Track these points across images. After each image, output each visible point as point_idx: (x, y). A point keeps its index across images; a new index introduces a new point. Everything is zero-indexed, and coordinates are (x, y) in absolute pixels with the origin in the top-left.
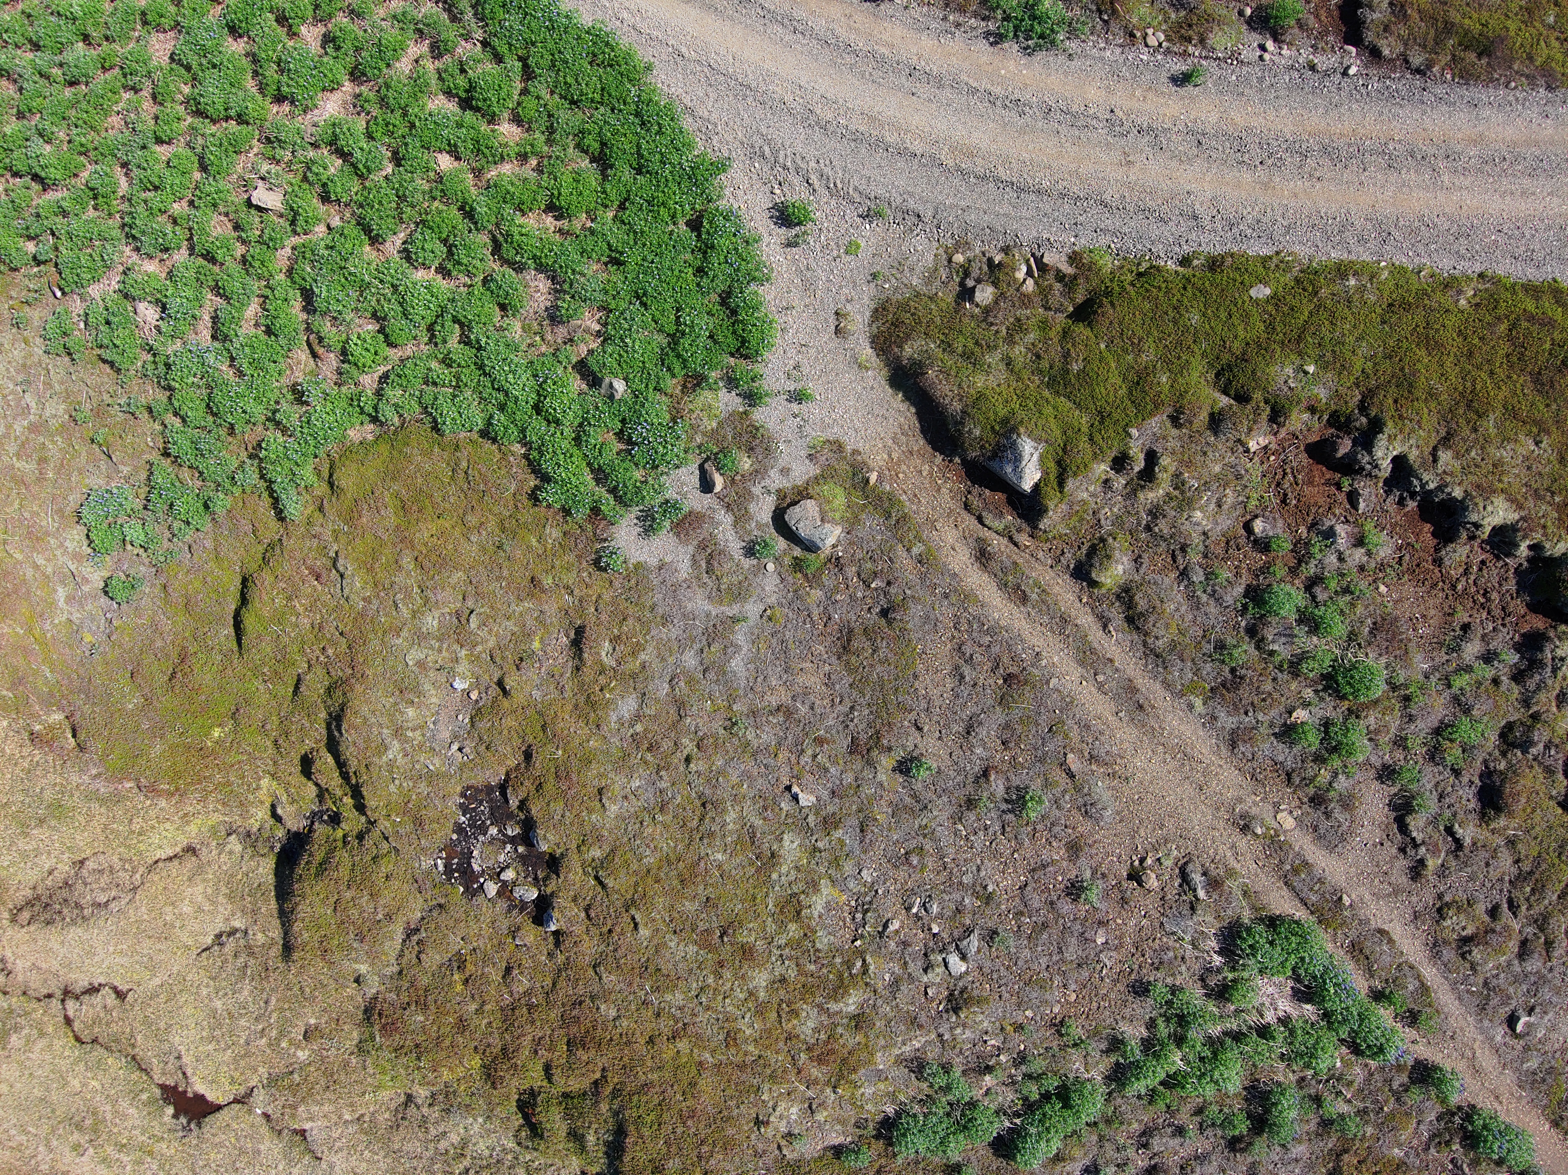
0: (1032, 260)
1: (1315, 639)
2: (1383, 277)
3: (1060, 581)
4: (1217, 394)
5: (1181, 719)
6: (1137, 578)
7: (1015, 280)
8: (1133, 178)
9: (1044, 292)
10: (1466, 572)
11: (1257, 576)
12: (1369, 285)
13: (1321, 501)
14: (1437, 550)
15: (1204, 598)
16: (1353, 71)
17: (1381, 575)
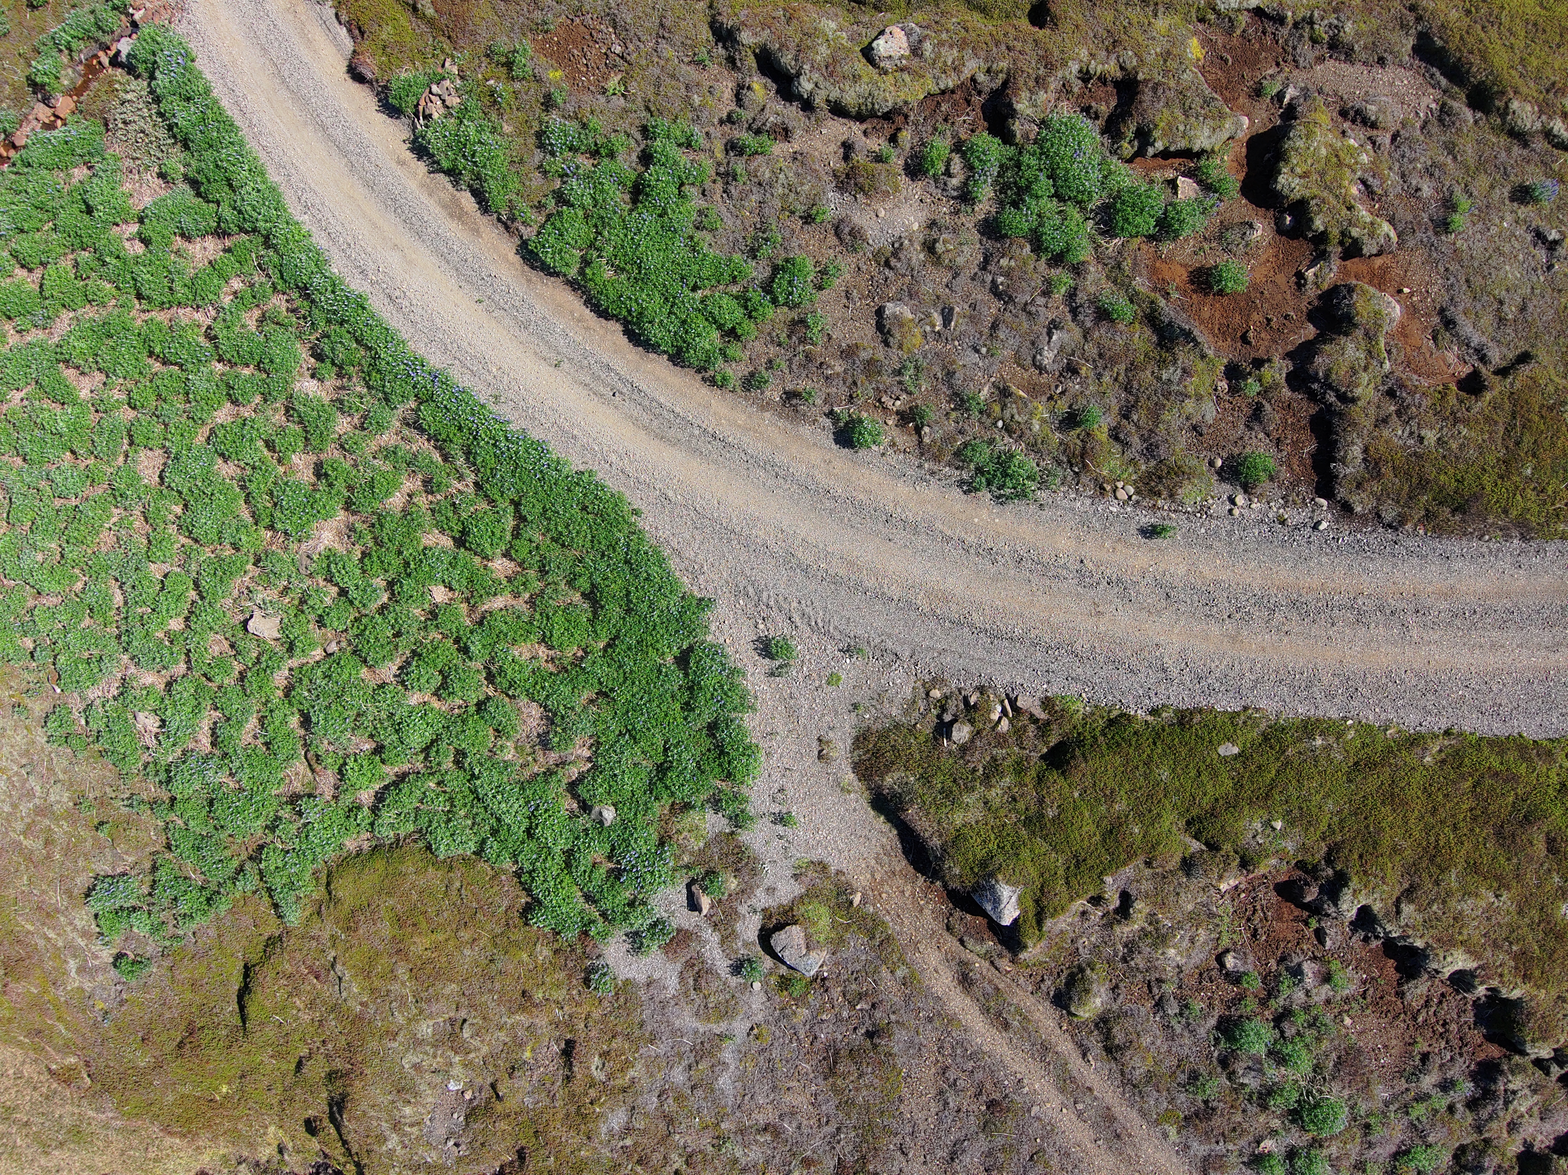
0: (1006, 702)
1: (1283, 1069)
2: (1350, 737)
3: (1041, 1008)
4: (1188, 839)
5: (1156, 1147)
6: (1115, 1007)
7: (990, 721)
8: (1102, 628)
9: (1019, 733)
10: (1427, 1004)
11: (1229, 1008)
12: (1335, 745)
13: (1290, 937)
14: (1400, 984)
15: (1178, 1029)
16: (1324, 526)
17: (1346, 1007)
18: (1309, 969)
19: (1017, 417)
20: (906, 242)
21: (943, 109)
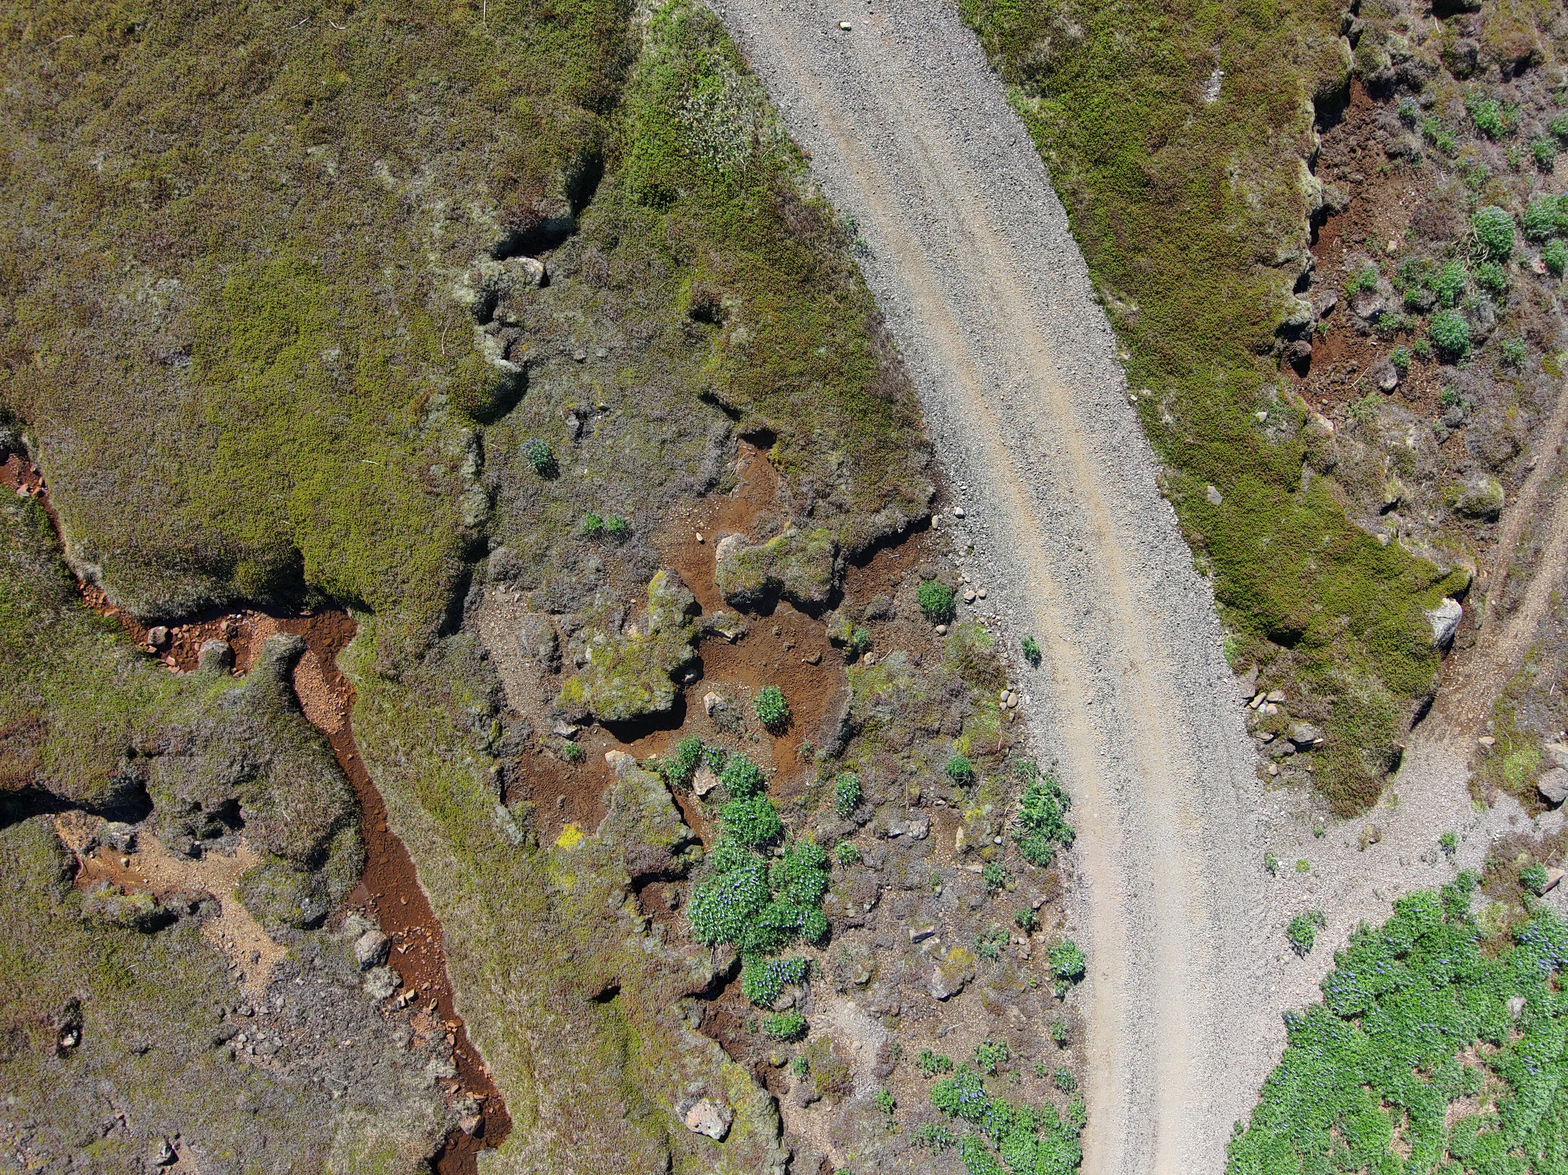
2: (1149, 391)
6: (1479, 464)
7: (1278, 709)
14: (1339, 214)
16: (959, 511)
17: (1380, 253)
18: (1365, 310)
19: (988, 831)
20: (873, 1009)
21: (733, 1035)
